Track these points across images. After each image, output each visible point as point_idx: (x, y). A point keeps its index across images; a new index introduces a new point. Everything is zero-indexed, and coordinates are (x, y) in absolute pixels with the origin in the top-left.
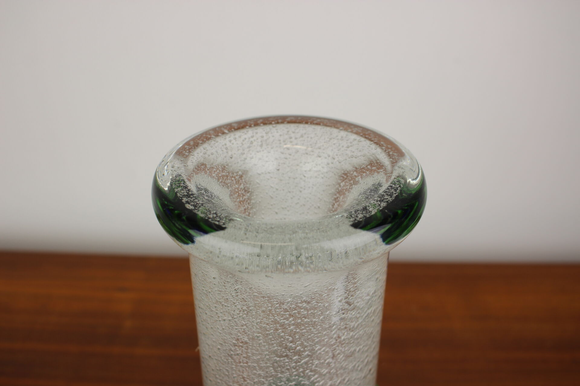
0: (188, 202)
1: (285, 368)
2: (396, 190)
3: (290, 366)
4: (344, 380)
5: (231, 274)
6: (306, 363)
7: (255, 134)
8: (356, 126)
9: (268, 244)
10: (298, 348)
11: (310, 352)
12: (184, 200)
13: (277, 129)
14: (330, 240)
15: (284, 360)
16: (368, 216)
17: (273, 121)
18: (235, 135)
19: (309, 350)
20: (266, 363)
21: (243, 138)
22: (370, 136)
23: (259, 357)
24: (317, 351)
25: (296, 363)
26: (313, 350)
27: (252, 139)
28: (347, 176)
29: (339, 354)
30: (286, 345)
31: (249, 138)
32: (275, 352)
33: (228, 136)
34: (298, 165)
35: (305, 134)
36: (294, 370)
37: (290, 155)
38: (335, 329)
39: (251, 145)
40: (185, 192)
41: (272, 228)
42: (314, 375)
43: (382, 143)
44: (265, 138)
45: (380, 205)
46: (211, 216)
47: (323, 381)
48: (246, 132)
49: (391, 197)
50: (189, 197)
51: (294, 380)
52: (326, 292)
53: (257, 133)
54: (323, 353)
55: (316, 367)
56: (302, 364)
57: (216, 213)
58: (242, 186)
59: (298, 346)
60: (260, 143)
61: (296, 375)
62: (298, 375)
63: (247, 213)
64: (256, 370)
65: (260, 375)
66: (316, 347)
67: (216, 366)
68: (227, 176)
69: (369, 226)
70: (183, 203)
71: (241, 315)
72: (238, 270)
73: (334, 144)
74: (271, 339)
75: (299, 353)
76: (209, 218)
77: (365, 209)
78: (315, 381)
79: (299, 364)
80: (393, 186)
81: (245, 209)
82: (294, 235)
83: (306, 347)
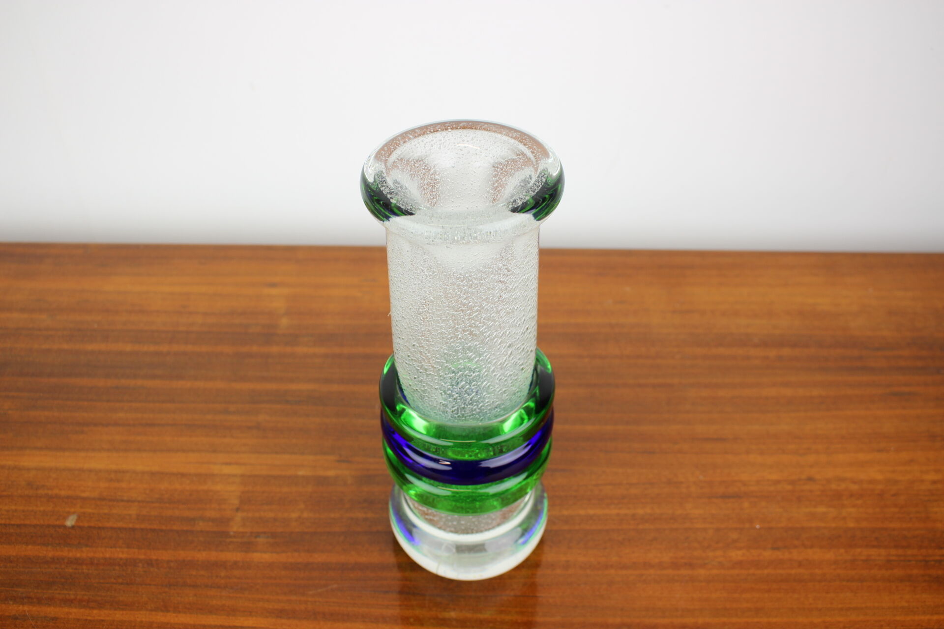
0: (391, 198)
1: (461, 320)
2: (538, 187)
3: (464, 319)
4: (506, 332)
5: (421, 247)
6: (476, 316)
7: (434, 138)
8: (516, 131)
9: (447, 226)
10: (470, 304)
11: (480, 307)
12: (389, 196)
13: (452, 134)
14: (492, 222)
15: (460, 313)
16: (515, 206)
17: (448, 126)
18: (418, 140)
19: (478, 305)
20: (447, 317)
21: (425, 142)
22: (526, 141)
23: (441, 312)
24: (484, 306)
25: (469, 315)
26: (481, 305)
27: (432, 143)
28: (507, 173)
29: (501, 310)
30: (461, 301)
31: (430, 142)
32: (453, 308)
33: (412, 141)
34: (469, 163)
35: (475, 137)
36: (467, 322)
37: (463, 155)
38: (497, 289)
39: (432, 148)
40: (387, 190)
41: (450, 215)
42: (483, 327)
43: (535, 147)
44: (443, 141)
45: (525, 198)
46: (409, 208)
47: (490, 332)
48: (427, 137)
49: (534, 192)
50: (391, 194)
51: (468, 330)
52: (490, 260)
53: (436, 137)
54: (489, 308)
55: (484, 319)
56: (474, 317)
57: (411, 206)
58: (425, 181)
59: (470, 302)
60: (439, 146)
61: (469, 326)
62: (471, 326)
63: (430, 203)
64: (439, 323)
65: (441, 327)
66: (484, 303)
67: (408, 324)
68: (414, 175)
69: (524, 211)
70: (387, 198)
71: (428, 279)
72: (427, 243)
73: (498, 147)
74: (450, 297)
75: (471, 308)
76: (408, 209)
77: (515, 201)
78: (484, 331)
79: (471, 317)
80: (537, 184)
81: (428, 200)
82: (466, 220)
83: (477, 303)
